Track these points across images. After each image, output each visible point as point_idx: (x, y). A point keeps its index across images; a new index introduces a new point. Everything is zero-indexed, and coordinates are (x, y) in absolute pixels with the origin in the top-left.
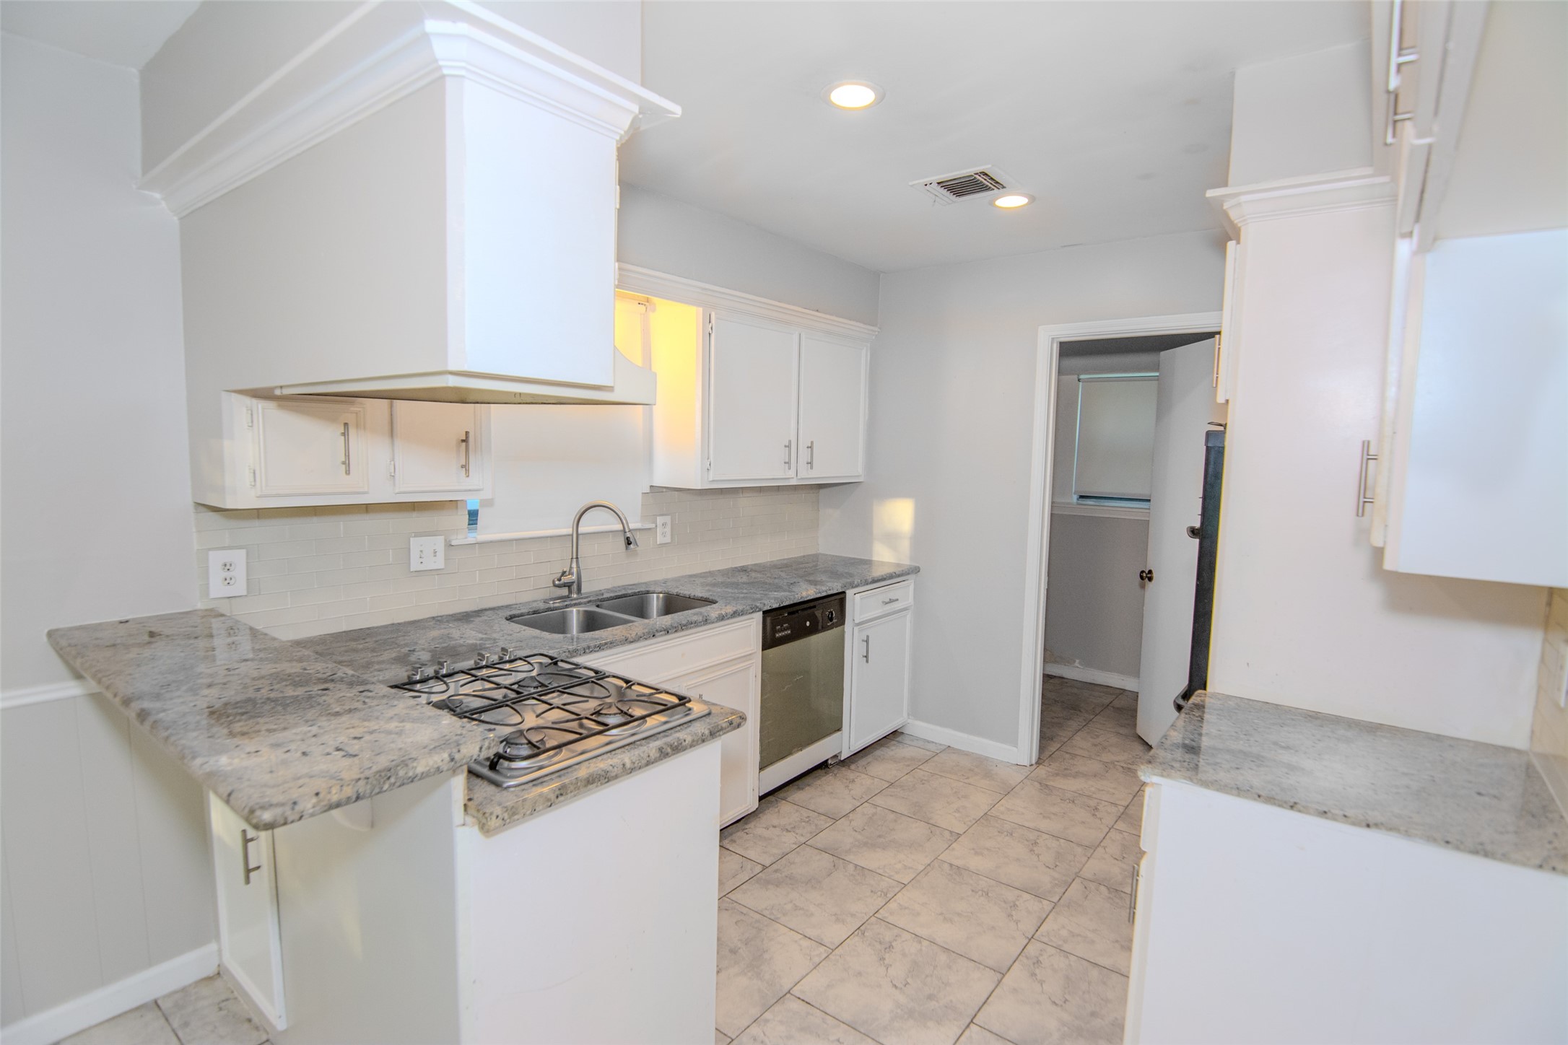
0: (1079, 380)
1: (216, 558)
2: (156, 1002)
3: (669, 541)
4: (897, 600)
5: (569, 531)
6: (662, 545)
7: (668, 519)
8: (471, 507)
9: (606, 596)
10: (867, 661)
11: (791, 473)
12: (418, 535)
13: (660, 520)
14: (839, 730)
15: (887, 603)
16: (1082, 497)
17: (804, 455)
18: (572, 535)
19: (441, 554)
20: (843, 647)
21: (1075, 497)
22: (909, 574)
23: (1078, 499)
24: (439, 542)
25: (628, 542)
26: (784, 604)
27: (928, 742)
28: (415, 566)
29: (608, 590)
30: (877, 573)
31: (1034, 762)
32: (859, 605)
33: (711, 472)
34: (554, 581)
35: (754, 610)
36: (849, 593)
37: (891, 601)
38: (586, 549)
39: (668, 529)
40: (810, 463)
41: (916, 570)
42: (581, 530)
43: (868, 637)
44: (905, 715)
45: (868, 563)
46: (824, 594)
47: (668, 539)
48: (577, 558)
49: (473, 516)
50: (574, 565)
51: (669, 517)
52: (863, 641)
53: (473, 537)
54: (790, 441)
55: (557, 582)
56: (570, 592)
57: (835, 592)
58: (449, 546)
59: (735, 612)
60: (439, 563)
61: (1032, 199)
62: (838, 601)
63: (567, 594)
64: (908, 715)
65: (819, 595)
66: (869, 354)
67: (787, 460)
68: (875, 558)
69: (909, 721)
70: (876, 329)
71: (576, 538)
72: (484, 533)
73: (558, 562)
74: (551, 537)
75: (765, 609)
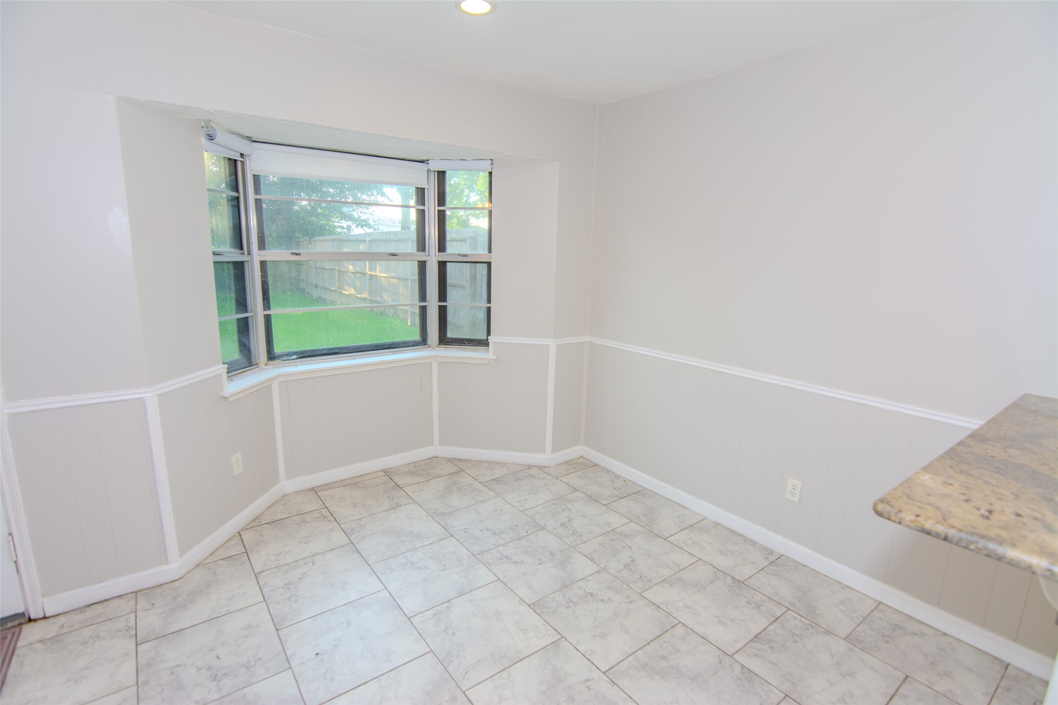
2: (1008, 666)
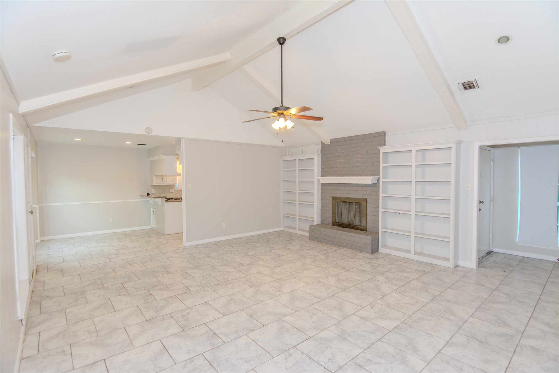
1: (152, 190)
24: (173, 190)
28: (171, 192)
53: (177, 189)
58: (174, 190)
60: (173, 192)
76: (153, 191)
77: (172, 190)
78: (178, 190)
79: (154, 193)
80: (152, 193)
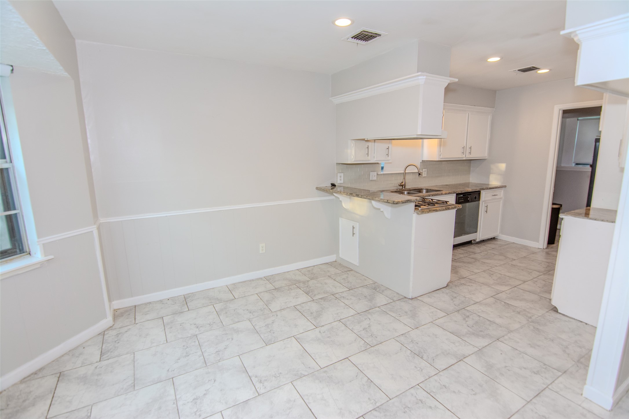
0: (578, 120)
1: (339, 175)
3: (426, 176)
4: (497, 195)
5: (403, 172)
6: (424, 177)
7: (426, 170)
8: (382, 166)
9: (411, 189)
10: (487, 213)
11: (464, 156)
12: (372, 172)
13: (424, 170)
14: (476, 232)
15: (493, 196)
16: (577, 164)
17: (468, 150)
18: (404, 173)
19: (376, 176)
20: (479, 208)
21: (574, 165)
22: (502, 187)
23: (575, 165)
24: (376, 173)
25: (420, 174)
26: (463, 192)
27: (506, 241)
28: (370, 179)
29: (411, 188)
30: (490, 186)
31: (545, 248)
32: (484, 195)
33: (441, 156)
34: (399, 185)
35: (454, 193)
36: (482, 191)
37: (495, 195)
38: (407, 177)
39: (426, 173)
40: (470, 153)
41: (505, 187)
42: (406, 172)
43: (487, 205)
44: (498, 232)
45: (488, 184)
46: (474, 191)
47: (426, 175)
48: (405, 179)
49: (382, 168)
50: (404, 180)
51: (426, 169)
52: (486, 206)
53: (382, 173)
54: (464, 146)
55: (400, 185)
56: (403, 187)
57: (478, 190)
58: (377, 174)
59: (449, 193)
60: (375, 178)
61: (550, 70)
62: (478, 193)
63: (402, 188)
64: (500, 233)
65: (473, 191)
66: (491, 117)
67: (463, 152)
68: (490, 183)
69: (500, 235)
70: (494, 109)
71: (405, 174)
72: (384, 172)
73: (400, 180)
74: (398, 173)
75: (457, 193)
76: (340, 177)
77: (373, 176)
78: (384, 174)
79: (342, 182)
80: (339, 182)
